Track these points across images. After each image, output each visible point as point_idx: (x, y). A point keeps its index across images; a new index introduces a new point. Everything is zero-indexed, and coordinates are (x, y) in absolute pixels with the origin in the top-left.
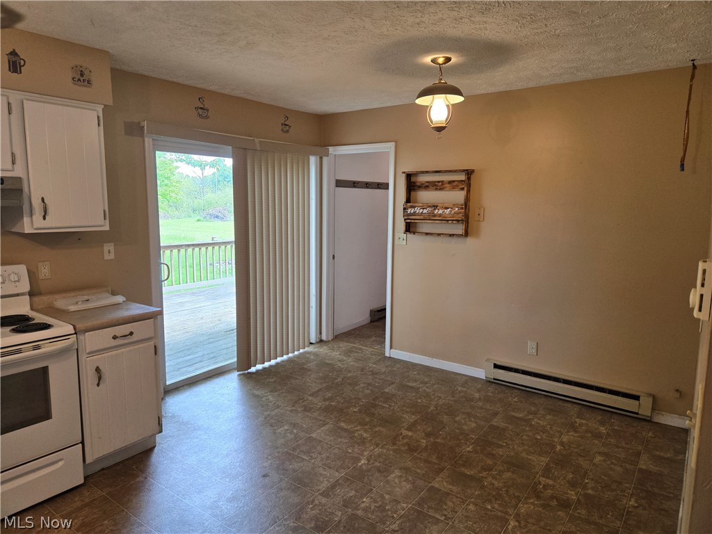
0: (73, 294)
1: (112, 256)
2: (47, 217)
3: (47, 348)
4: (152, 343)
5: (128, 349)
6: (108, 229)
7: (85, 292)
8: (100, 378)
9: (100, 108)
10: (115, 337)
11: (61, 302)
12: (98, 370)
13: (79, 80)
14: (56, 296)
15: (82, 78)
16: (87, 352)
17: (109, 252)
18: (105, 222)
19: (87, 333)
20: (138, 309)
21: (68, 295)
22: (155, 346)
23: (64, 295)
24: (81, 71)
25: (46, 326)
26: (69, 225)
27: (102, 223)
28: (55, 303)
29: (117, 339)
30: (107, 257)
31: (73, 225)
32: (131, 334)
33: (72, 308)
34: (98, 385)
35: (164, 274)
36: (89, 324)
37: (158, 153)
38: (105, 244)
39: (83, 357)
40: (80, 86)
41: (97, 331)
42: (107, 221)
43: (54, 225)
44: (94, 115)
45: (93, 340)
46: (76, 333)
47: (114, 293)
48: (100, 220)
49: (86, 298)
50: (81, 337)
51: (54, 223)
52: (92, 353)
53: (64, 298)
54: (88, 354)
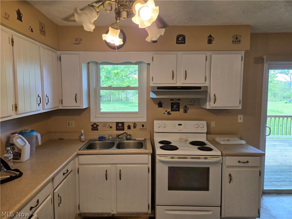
0: (223, 136)
1: (242, 121)
2: (215, 102)
3: (209, 160)
4: (258, 169)
5: (245, 169)
6: (241, 109)
7: (228, 136)
8: (231, 180)
9: (243, 53)
10: (239, 162)
11: (218, 139)
12: (230, 175)
13: (235, 41)
14: (216, 136)
15: (237, 40)
16: (226, 165)
17: (240, 119)
18: (240, 105)
19: (227, 157)
20: (252, 150)
21: (221, 136)
22: (260, 171)
23: (219, 136)
24: (237, 37)
25: (210, 150)
26: (224, 106)
27: (239, 106)
28: (215, 138)
29: (240, 163)
30: (239, 121)
31: (225, 106)
32: (248, 162)
33: (222, 143)
34: (230, 182)
35: (267, 132)
36: (228, 152)
37: (270, 71)
38: (239, 115)
39: (224, 167)
40: (236, 44)
41: (231, 157)
42: (241, 105)
43: (218, 106)
44: (240, 56)
45: (229, 161)
46: (222, 156)
47: (241, 139)
48: (238, 105)
49: (228, 139)
50: (224, 158)
51: (218, 105)
52: (228, 167)
53: (219, 137)
54: (227, 166)
